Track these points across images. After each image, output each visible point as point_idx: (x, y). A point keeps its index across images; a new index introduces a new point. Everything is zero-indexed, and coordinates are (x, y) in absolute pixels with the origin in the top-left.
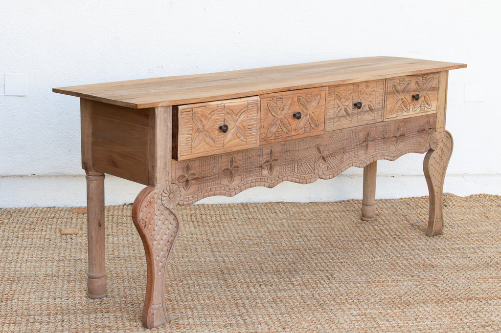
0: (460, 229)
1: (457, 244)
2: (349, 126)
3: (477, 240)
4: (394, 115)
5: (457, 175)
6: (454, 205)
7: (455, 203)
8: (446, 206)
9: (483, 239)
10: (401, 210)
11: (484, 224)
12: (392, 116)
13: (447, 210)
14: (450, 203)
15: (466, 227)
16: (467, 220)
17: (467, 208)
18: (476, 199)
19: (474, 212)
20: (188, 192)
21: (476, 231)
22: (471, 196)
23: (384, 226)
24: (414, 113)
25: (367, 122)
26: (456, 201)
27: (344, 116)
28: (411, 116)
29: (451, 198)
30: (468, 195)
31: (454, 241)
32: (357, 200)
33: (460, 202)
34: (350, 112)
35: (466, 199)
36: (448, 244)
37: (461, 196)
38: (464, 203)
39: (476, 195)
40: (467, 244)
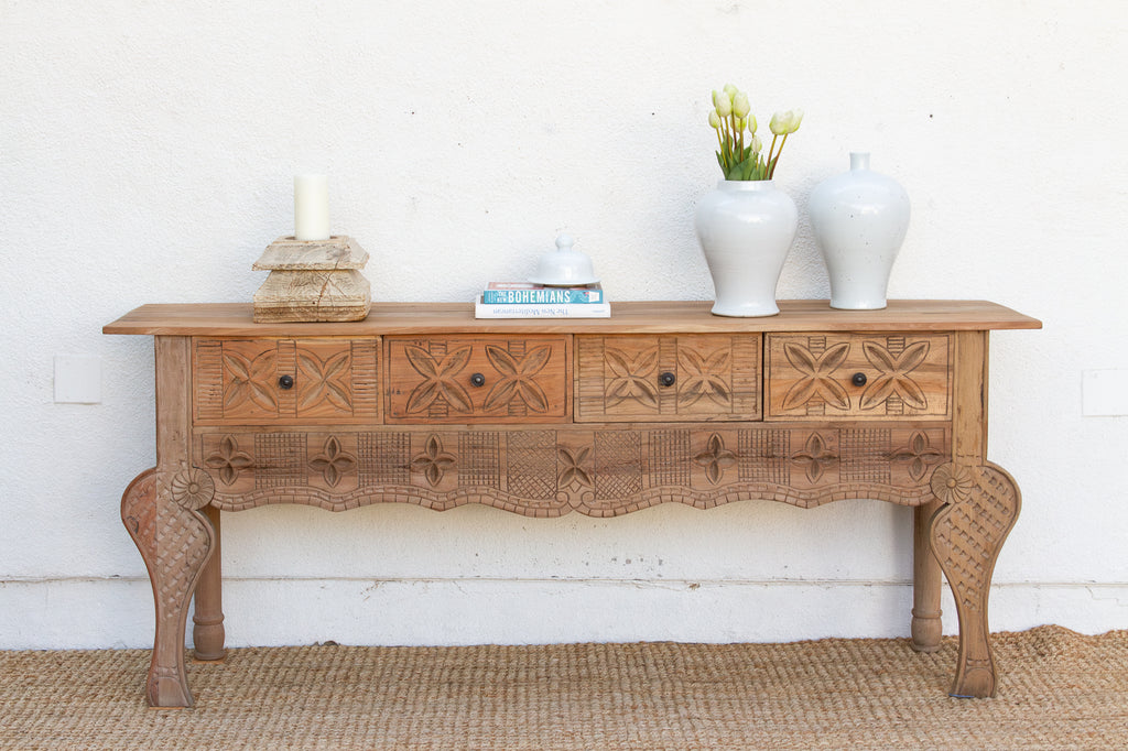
0: (1058, 707)
1: (1039, 741)
2: (653, 418)
3: (1090, 734)
4: (802, 411)
5: (1074, 585)
6: (1061, 654)
7: (1065, 648)
8: (1043, 655)
9: (1104, 732)
10: (935, 662)
11: (1119, 697)
12: (793, 412)
13: (1044, 664)
14: (1054, 649)
15: (1075, 701)
16: (1084, 686)
17: (1092, 662)
18: (1120, 640)
19: (1107, 669)
20: (231, 488)
21: (1097, 713)
22: (1109, 634)
23: (882, 699)
24: (864, 413)
25: (708, 416)
26: (1068, 644)
27: (634, 398)
28: (857, 419)
29: (1058, 637)
30: (1102, 630)
31: (1034, 736)
32: (841, 640)
33: (1077, 646)
34: (653, 392)
35: (1096, 641)
36: (1017, 742)
37: (1084, 633)
38: (1086, 650)
39: (1120, 632)
40: (1062, 743)
